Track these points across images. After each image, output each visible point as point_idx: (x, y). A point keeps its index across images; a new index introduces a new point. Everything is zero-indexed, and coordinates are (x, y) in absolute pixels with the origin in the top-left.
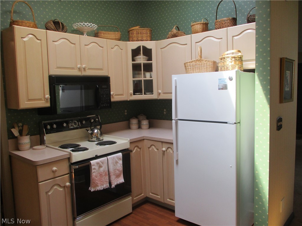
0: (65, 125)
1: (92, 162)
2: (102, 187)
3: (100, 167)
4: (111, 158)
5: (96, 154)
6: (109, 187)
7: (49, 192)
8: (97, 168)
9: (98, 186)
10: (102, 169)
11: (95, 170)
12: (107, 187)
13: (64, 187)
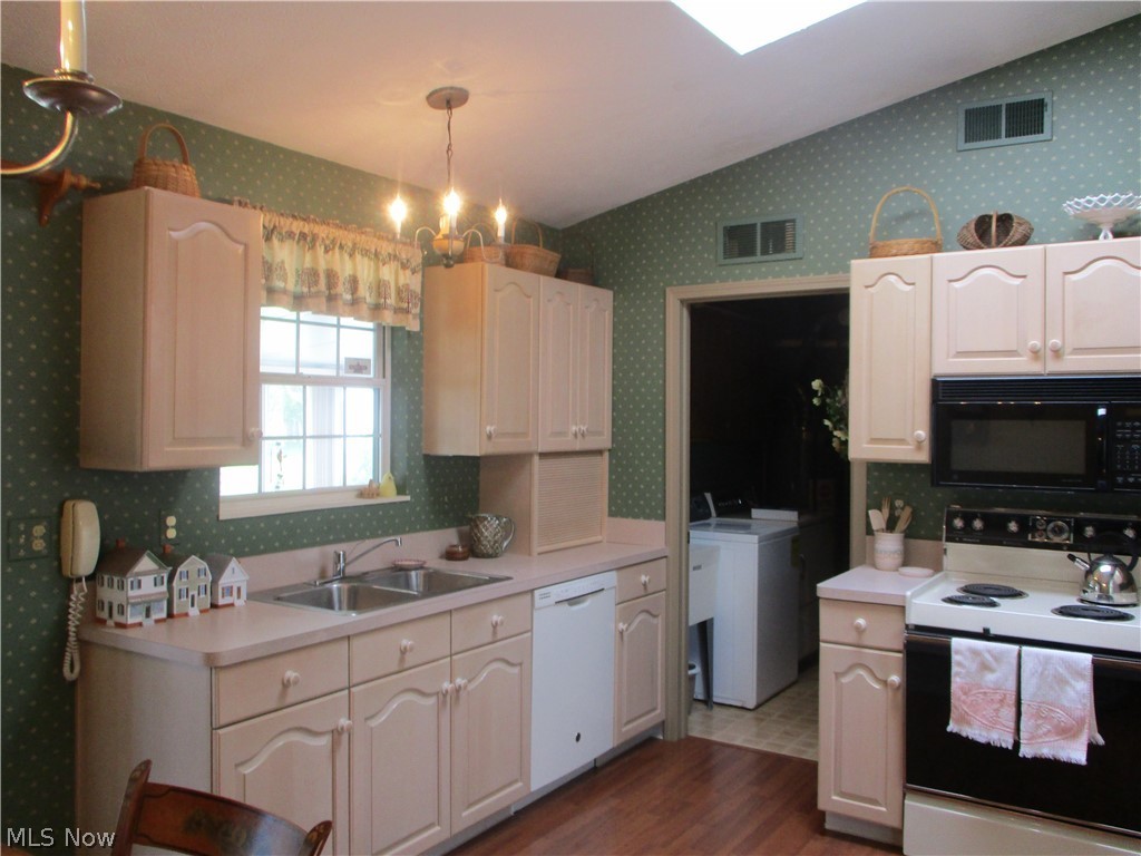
0: (1013, 527)
1: (956, 642)
2: (984, 733)
3: (985, 667)
4: (1037, 655)
5: (987, 626)
6: (1010, 748)
7: (844, 674)
8: (973, 666)
9: (969, 723)
10: (990, 678)
11: (963, 671)
12: (1004, 746)
13: (885, 683)
